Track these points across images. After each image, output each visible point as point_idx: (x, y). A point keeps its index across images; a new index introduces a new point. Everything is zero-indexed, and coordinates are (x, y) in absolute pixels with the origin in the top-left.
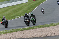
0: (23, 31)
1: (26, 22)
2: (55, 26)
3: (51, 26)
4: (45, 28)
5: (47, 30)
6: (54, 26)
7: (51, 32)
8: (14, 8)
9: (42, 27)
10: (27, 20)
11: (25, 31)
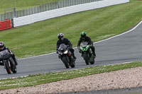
1: (64, 58)
8: (96, 16)
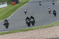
0: (3, 35)
2: (35, 30)
3: (30, 30)
4: (24, 32)
5: (26, 34)
6: (33, 30)
7: (30, 36)
9: (21, 31)
10: (29, 22)
11: (4, 35)
